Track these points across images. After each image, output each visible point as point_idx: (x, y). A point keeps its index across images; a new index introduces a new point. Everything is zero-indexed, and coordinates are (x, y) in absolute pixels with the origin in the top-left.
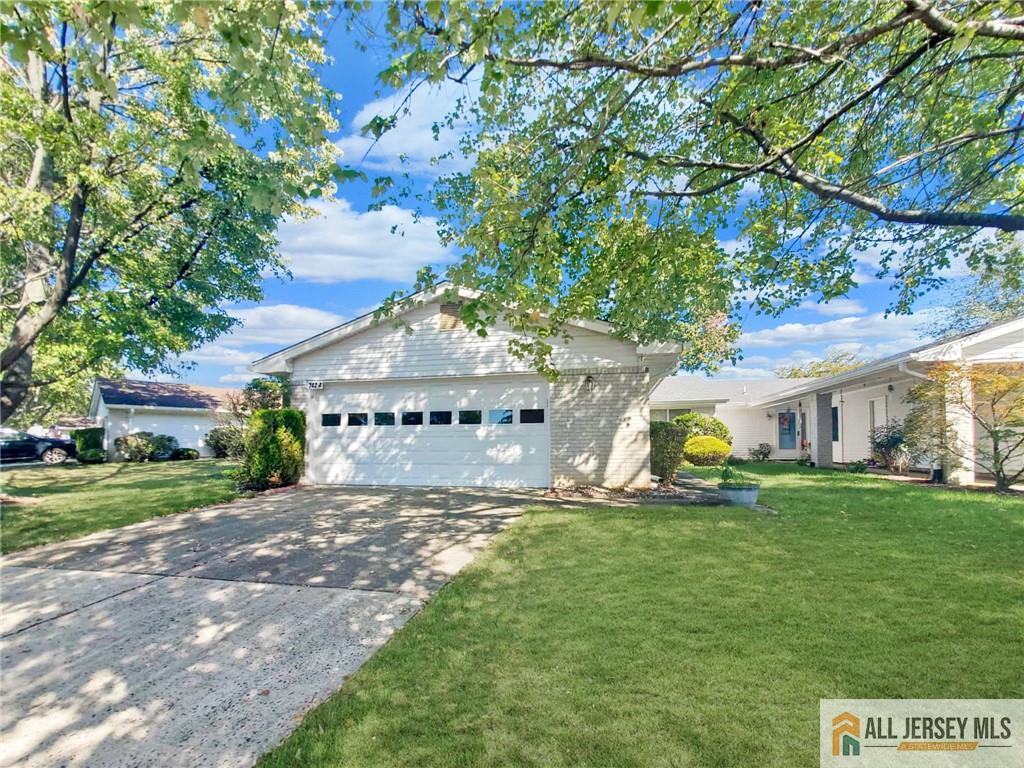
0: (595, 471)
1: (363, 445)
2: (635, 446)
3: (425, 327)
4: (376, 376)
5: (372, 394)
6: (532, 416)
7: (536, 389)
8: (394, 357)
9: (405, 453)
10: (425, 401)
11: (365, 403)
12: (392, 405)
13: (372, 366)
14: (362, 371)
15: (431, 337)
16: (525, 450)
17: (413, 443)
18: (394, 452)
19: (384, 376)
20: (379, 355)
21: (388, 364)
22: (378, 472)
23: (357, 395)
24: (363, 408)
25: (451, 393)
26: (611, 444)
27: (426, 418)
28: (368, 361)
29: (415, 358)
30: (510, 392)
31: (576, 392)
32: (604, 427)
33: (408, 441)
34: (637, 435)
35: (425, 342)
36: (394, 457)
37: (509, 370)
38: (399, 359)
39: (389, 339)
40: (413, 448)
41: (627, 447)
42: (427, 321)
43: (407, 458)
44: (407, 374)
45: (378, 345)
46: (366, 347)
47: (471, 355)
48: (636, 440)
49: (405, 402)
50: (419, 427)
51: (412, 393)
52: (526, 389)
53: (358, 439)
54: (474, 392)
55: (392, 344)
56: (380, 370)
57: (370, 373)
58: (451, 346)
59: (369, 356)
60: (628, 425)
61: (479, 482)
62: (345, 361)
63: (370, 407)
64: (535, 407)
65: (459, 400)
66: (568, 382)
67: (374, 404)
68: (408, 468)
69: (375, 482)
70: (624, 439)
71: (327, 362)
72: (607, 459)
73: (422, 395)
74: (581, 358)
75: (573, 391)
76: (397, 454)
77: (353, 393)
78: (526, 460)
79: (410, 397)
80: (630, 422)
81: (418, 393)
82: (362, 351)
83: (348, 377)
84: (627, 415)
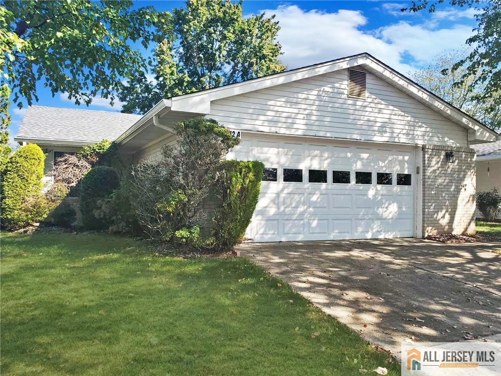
0: (448, 223)
1: (273, 201)
2: (469, 204)
3: (336, 90)
4: (293, 132)
5: (281, 149)
6: (404, 180)
7: (406, 158)
8: (310, 115)
9: (311, 209)
10: (329, 160)
11: (274, 159)
12: (299, 161)
13: (290, 121)
14: (280, 125)
15: (341, 101)
16: (400, 208)
17: (319, 200)
18: (301, 209)
19: (300, 133)
20: (296, 111)
21: (304, 122)
22: (287, 229)
23: (266, 149)
24: (272, 163)
25: (349, 155)
26: (457, 203)
27: (330, 177)
28: (285, 115)
29: (328, 119)
30: (390, 159)
31: (440, 163)
32: (454, 191)
33: (314, 198)
34: (470, 197)
35: (337, 105)
36: (302, 214)
37: (396, 140)
38: (314, 118)
39: (304, 96)
40: (318, 205)
41: (465, 205)
42: (337, 85)
43: (314, 215)
44: (321, 134)
45: (295, 100)
46: (283, 100)
47: (370, 123)
48: (469, 201)
49: (311, 159)
50: (323, 185)
51: (317, 152)
52: (400, 158)
53: (267, 195)
54: (365, 156)
55: (308, 102)
56: (295, 126)
57: (287, 128)
58: (357, 113)
59: (286, 110)
60: (465, 189)
61: (369, 236)
62: (263, 111)
63: (278, 163)
64: (406, 172)
65: (356, 162)
66: (435, 155)
67: (283, 160)
68: (315, 223)
69: (283, 239)
70: (463, 200)
71: (244, 110)
72: (455, 214)
73: (326, 155)
74: (438, 137)
75: (438, 162)
76: (304, 211)
77: (262, 146)
78: (400, 216)
79: (316, 156)
80: (466, 187)
81: (322, 152)
82: (279, 104)
83: (266, 129)
84: (465, 183)
